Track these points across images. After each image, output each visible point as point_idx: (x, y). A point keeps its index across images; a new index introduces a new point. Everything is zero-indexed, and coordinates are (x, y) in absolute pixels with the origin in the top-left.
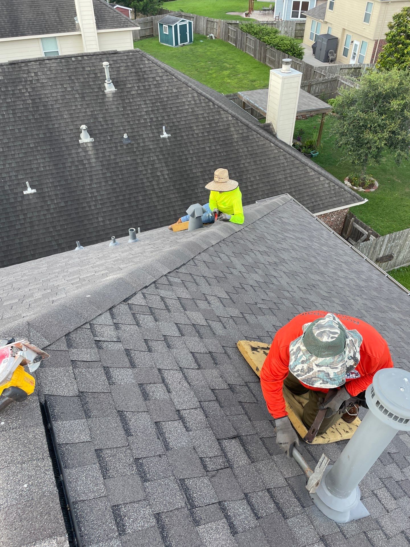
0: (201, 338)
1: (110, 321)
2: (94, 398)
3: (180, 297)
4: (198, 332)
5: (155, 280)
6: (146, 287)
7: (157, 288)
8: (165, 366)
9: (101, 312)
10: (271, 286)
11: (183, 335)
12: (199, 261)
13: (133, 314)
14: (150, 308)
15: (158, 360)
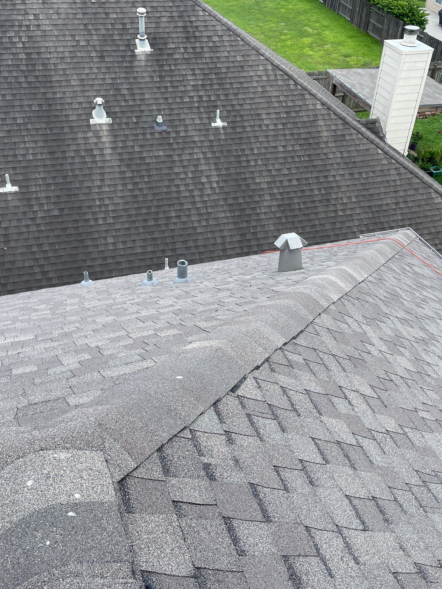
0: (355, 469)
1: (217, 428)
2: (218, 581)
3: (308, 389)
4: (347, 456)
5: (267, 355)
6: (258, 368)
7: (273, 370)
8: (313, 521)
9: (203, 409)
10: (429, 380)
11: (327, 462)
12: (321, 328)
13: (248, 415)
14: (270, 405)
15: (300, 508)
